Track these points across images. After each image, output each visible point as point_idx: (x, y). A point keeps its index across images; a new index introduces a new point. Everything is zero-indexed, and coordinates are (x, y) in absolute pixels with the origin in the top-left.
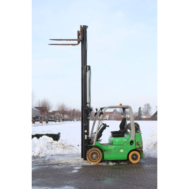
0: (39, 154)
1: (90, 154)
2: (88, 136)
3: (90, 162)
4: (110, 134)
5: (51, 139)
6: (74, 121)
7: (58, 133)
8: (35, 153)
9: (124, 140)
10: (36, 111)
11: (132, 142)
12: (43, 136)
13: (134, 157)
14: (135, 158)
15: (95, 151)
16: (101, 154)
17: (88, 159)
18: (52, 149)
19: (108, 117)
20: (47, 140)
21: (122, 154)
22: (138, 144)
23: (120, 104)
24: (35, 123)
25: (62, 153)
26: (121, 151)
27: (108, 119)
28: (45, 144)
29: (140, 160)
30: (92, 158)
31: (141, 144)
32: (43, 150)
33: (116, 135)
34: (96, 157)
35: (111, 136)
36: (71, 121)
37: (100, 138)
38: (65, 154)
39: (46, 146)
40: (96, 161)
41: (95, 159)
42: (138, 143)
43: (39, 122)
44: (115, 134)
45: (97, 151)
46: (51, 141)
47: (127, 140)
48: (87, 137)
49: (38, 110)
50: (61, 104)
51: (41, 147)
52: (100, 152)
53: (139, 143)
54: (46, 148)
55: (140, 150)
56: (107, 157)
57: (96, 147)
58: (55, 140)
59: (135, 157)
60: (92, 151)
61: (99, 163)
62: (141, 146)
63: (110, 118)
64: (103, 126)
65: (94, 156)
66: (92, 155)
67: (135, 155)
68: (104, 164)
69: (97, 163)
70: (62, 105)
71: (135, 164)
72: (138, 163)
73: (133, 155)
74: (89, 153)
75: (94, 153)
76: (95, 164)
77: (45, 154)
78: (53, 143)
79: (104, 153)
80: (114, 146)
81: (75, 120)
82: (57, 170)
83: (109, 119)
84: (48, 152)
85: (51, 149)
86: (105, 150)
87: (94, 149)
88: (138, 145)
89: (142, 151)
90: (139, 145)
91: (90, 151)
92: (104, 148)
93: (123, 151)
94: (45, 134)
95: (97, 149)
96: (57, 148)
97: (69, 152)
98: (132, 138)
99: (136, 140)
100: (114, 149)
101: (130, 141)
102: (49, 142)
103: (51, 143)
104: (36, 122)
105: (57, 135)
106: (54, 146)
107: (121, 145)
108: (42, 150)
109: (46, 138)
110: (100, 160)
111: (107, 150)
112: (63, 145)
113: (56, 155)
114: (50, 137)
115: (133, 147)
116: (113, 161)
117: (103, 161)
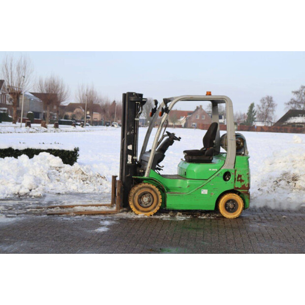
0: (30, 190)
1: (137, 195)
2: (134, 158)
3: (137, 212)
4: (183, 156)
5: (58, 160)
6: (113, 126)
7: (75, 149)
8: (21, 187)
9: (210, 170)
10: (35, 101)
11: (227, 176)
12: (41, 154)
13: (231, 205)
14: (233, 208)
15: (149, 190)
16: (160, 197)
18: (58, 181)
19: (185, 122)
20: (49, 161)
21: (205, 198)
22: (239, 178)
23: (207, 92)
24: (30, 127)
25: (80, 191)
26: (202, 193)
27: (183, 124)
28: (45, 171)
29: (241, 213)
30: (140, 203)
31: (247, 179)
32: (40, 183)
33: (194, 158)
34: (149, 201)
35: (184, 160)
36: (108, 126)
37: (161, 164)
38: (85, 192)
39: (46, 175)
40: (149, 211)
41: (148, 205)
42: (240, 176)
43: (40, 125)
44: (192, 157)
45: (152, 189)
46: (59, 166)
47: (216, 170)
48: (132, 160)
49: (38, 99)
50: (87, 90)
51: (35, 176)
52: (159, 193)
53: (243, 178)
54: (47, 178)
55: (243, 192)
56: (172, 202)
57: (150, 180)
58: (67, 164)
59: (231, 207)
60: (140, 188)
61: (155, 214)
62: (247, 183)
63: (189, 125)
64: (168, 137)
65: (145, 199)
66: (140, 197)
67: (233, 201)
68: (164, 217)
69: (151, 215)
70: (88, 92)
71: (230, 220)
72: (237, 218)
73: (228, 201)
74: (135, 194)
75: (144, 194)
76: (146, 217)
77: (44, 190)
78: (62, 170)
79: (167, 194)
80: (188, 181)
81: (115, 125)
82: (64, 225)
83: (186, 126)
84: (51, 186)
85: (56, 181)
86: (168, 189)
87: (147, 185)
88: (239, 182)
89: (249, 194)
90: (241, 181)
91: (136, 188)
92: (168, 183)
93: (206, 193)
94: (46, 148)
95: (151, 186)
96: (70, 180)
97: (95, 190)
98: (228, 167)
99: (236, 171)
100: (189, 186)
101: (223, 173)
102: (53, 165)
103: (59, 169)
104: (32, 125)
105: (72, 152)
106: (64, 175)
107: (205, 181)
108: (38, 181)
109: (48, 158)
110: (158, 208)
111: (175, 189)
112: (83, 173)
113: (66, 193)
114: (56, 155)
115: (229, 185)
116: (185, 212)
117: (163, 210)
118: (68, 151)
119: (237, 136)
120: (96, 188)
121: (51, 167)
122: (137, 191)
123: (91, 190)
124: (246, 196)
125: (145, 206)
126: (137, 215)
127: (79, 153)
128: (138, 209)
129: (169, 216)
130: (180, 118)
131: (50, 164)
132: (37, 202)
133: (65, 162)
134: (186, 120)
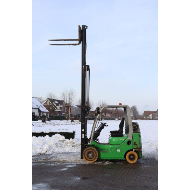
0: (46, 152)
1: (86, 153)
2: (85, 135)
3: (86, 161)
5: (63, 137)
6: (115, 120)
7: (73, 132)
8: (43, 150)
9: (121, 140)
11: (129, 143)
12: (56, 134)
13: (132, 157)
14: (133, 159)
15: (92, 150)
16: (97, 153)
17: (84, 158)
18: (61, 147)
20: (59, 138)
21: (119, 153)
22: (135, 144)
25: (70, 152)
26: (117, 151)
28: (55, 143)
29: (137, 160)
30: (88, 157)
31: (139, 144)
32: (52, 148)
33: (114, 135)
34: (92, 156)
35: (110, 135)
36: (112, 120)
37: (98, 138)
38: (72, 152)
39: (55, 145)
40: (92, 160)
41: (92, 158)
42: (135, 143)
43: (78, 121)
45: (93, 150)
47: (124, 140)
48: (84, 136)
51: (49, 145)
52: (97, 152)
53: (137, 144)
56: (103, 156)
57: (92, 146)
59: (132, 158)
60: (88, 150)
61: (95, 162)
62: (139, 146)
65: (90, 155)
66: (88, 154)
67: (133, 155)
68: (100, 163)
69: (93, 162)
71: (131, 164)
72: (135, 163)
73: (131, 155)
74: (85, 152)
75: (90, 152)
76: (90, 163)
77: (52, 151)
79: (101, 152)
80: (111, 145)
84: (57, 149)
85: (60, 147)
86: (101, 150)
87: (91, 148)
88: (135, 146)
89: (141, 152)
90: (136, 145)
91: (86, 150)
92: (101, 147)
93: (120, 151)
94: (59, 131)
95: (93, 148)
96: (67, 146)
97: (77, 151)
98: (130, 138)
99: (133, 140)
100: (111, 148)
101: (127, 141)
102: (61, 140)
103: (63, 141)
105: (72, 133)
106: (64, 144)
107: (118, 145)
108: (50, 147)
109: (58, 137)
110: (96, 159)
111: (104, 149)
112: (73, 143)
113: (63, 153)
114: (62, 135)
115: (130, 147)
116: (110, 161)
117: (99, 160)
118: (70, 133)
119: (134, 123)
120: (77, 150)
121: (59, 140)
122: (86, 151)
123: (75, 151)
124: (139, 152)
125: (90, 158)
126: (87, 162)
127: (75, 133)
128: (87, 160)
129: (101, 163)
130: (149, 115)
131: (59, 139)
132: (45, 157)
133: (66, 138)
134: (153, 116)
